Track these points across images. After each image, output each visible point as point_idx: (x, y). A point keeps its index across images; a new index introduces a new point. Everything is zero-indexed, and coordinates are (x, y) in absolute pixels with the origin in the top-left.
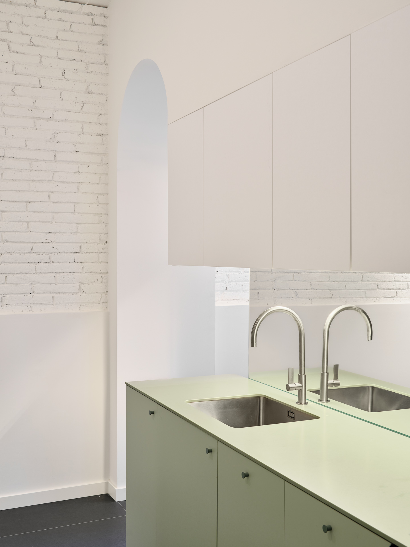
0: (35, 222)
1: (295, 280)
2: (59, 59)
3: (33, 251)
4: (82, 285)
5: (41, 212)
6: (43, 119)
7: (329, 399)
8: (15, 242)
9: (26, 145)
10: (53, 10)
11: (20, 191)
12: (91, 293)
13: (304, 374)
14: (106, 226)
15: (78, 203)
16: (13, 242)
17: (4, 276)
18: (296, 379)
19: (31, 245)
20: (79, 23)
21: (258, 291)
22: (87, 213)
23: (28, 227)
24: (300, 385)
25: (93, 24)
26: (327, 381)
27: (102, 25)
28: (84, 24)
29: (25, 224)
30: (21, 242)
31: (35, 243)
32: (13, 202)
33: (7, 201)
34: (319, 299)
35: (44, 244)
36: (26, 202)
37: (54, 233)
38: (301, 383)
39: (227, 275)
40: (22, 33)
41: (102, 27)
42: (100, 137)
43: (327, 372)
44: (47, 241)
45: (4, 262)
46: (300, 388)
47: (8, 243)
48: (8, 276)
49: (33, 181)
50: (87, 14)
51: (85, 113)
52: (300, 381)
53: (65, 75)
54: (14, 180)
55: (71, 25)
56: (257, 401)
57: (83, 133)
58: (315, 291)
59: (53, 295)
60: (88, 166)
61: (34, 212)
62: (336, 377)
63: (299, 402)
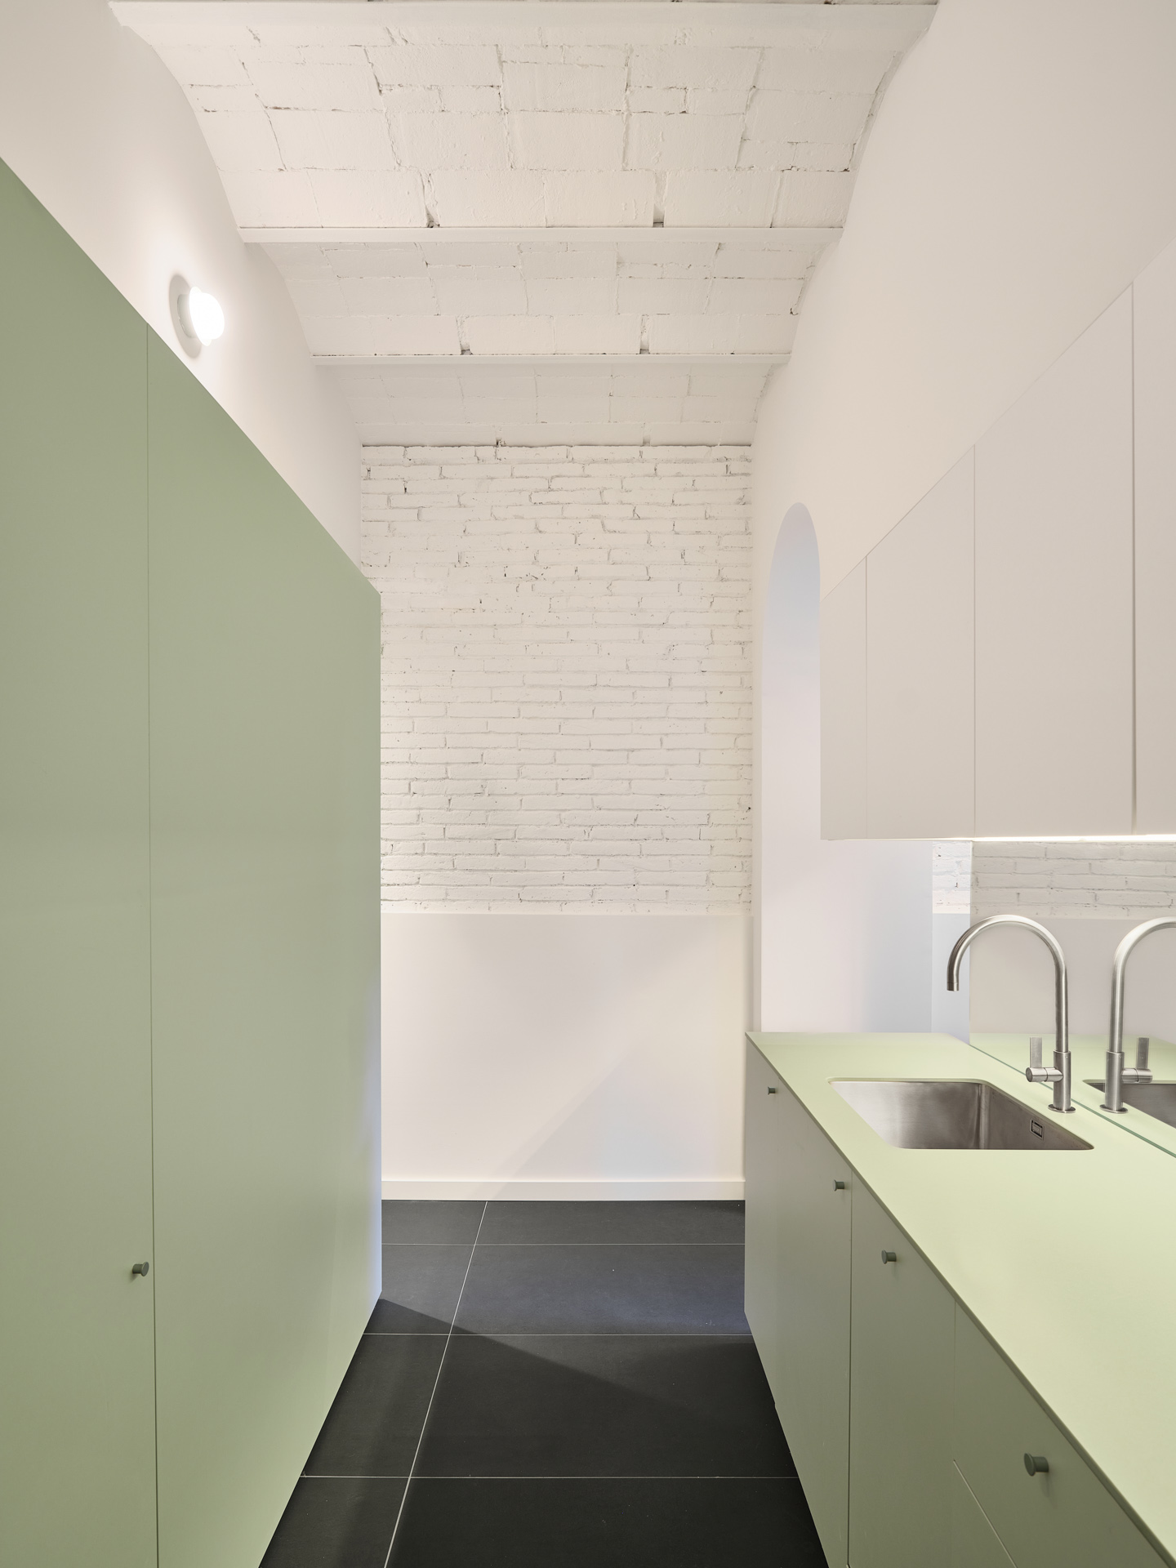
0: (640, 779)
1: (1093, 874)
2: (677, 533)
3: (637, 822)
4: (712, 874)
5: (649, 765)
6: (652, 626)
7: (1125, 1105)
8: (612, 810)
9: (628, 667)
10: (668, 461)
11: (618, 735)
12: (726, 887)
13: (1067, 1051)
14: (749, 783)
15: (705, 749)
16: (609, 810)
17: (595, 859)
18: (1048, 1059)
19: (635, 814)
20: (707, 476)
21: (1018, 891)
22: (719, 764)
23: (630, 787)
24: (1058, 1072)
25: (728, 474)
26: (1122, 1068)
27: (743, 474)
28: (714, 476)
29: (626, 783)
30: (620, 809)
31: (641, 810)
32: (609, 750)
33: (600, 750)
34: (1143, 908)
35: (654, 812)
36: (628, 750)
37: (668, 795)
38: (1061, 1070)
39: (958, 863)
40: (622, 503)
41: (743, 477)
42: (739, 647)
43: (1120, 1052)
44: (658, 808)
45: (596, 839)
46: (1059, 1079)
47: (602, 812)
48: (601, 858)
49: (638, 719)
50: (718, 460)
51: (716, 612)
52: (1058, 1066)
53: (686, 557)
54: (610, 719)
55: (694, 481)
56: (974, 1093)
57: (713, 643)
58: (1134, 893)
59: (667, 888)
60: (721, 693)
61: (639, 765)
62: (1142, 1063)
63: (1056, 1107)
